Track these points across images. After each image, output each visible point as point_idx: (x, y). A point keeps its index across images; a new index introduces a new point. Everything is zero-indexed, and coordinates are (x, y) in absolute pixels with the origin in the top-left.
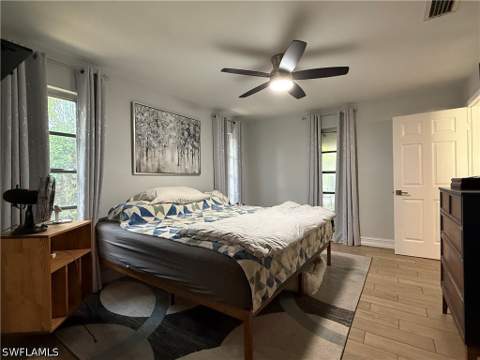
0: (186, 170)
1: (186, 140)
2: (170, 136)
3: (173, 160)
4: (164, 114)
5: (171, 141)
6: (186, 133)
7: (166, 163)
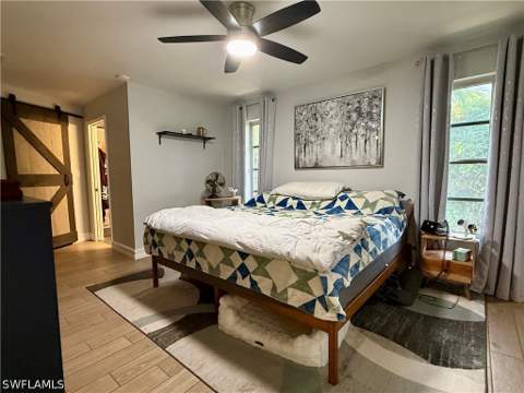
0: (353, 161)
1: (353, 125)
2: (331, 126)
3: (333, 152)
4: (324, 104)
5: (332, 130)
6: (354, 115)
7: (325, 156)
